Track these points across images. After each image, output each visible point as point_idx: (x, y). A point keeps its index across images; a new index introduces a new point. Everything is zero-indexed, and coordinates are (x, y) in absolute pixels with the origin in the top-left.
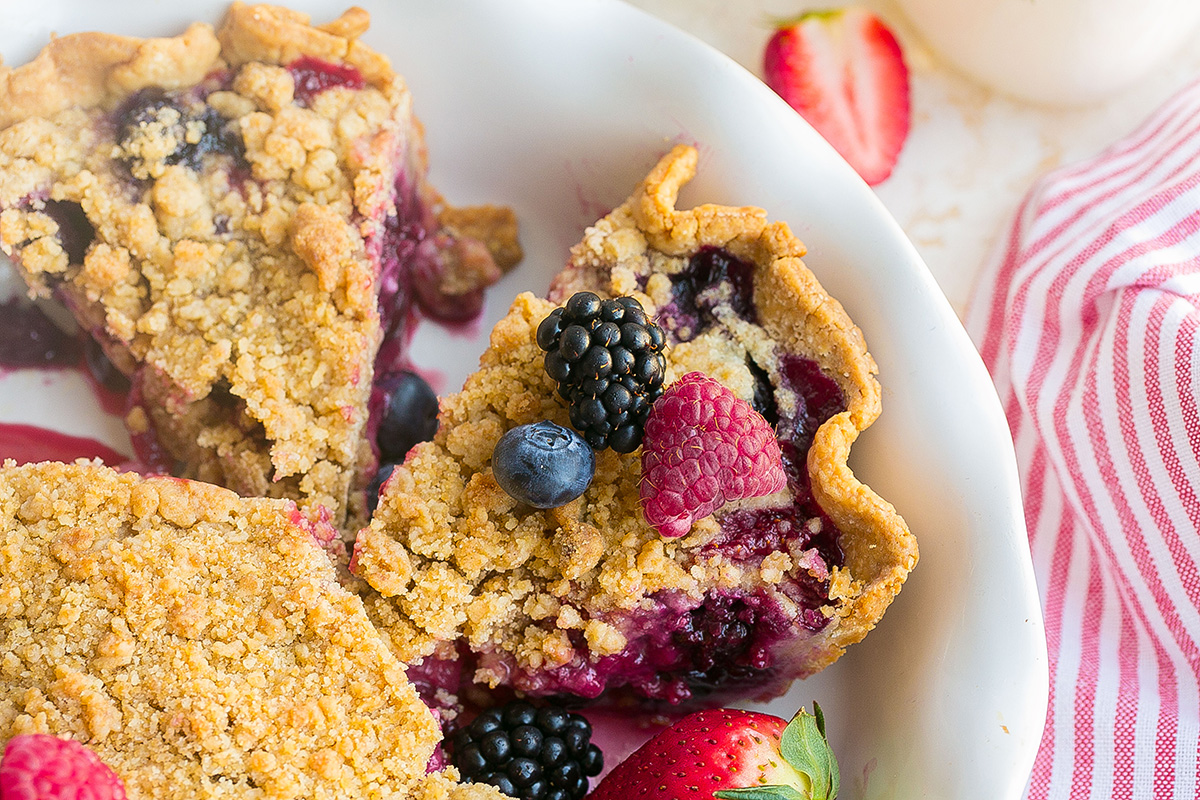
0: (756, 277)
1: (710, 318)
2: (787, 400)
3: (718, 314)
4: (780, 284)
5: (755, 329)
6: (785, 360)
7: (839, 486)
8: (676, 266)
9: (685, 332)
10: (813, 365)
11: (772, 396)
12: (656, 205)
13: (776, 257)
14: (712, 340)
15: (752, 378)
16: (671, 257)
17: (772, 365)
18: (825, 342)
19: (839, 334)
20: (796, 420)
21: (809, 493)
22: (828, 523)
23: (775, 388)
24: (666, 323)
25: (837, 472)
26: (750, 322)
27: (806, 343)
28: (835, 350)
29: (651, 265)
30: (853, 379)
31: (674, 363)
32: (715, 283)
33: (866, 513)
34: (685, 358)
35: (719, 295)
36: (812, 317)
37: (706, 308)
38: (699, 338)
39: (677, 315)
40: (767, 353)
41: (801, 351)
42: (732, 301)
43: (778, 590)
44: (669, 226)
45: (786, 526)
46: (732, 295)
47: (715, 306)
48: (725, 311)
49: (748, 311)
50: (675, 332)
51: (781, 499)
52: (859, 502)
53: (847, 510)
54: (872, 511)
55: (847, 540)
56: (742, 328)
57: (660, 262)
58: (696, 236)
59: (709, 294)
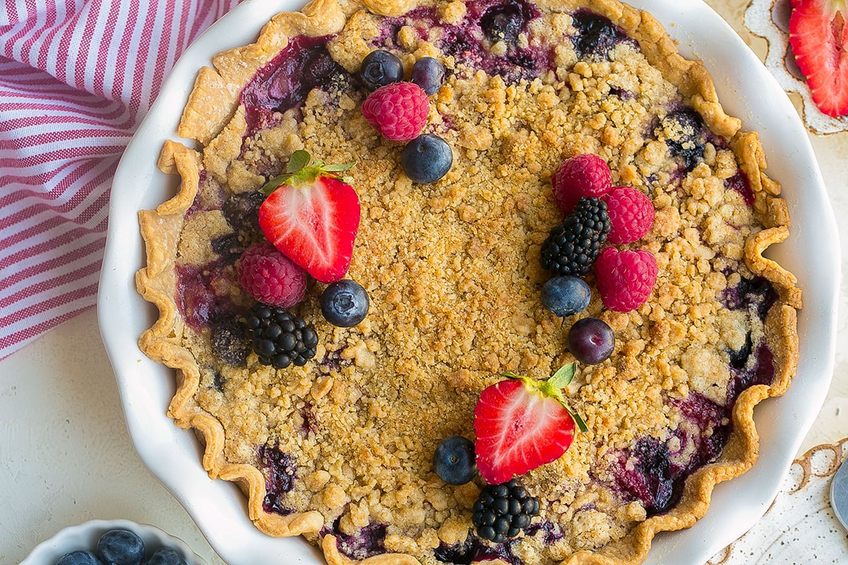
0: (776, 303)
1: (746, 306)
2: (752, 362)
3: (750, 307)
4: (781, 314)
5: (760, 323)
6: (763, 344)
7: (742, 416)
8: (747, 275)
9: (732, 305)
10: (772, 356)
11: (747, 356)
12: (755, 248)
13: (787, 303)
14: (739, 315)
15: (744, 343)
16: (748, 270)
17: (756, 344)
18: (781, 351)
19: (789, 353)
20: (749, 373)
21: (732, 407)
22: (731, 424)
23: (751, 353)
24: (727, 296)
25: (746, 409)
26: (761, 319)
27: (775, 346)
28: (783, 357)
29: (738, 268)
30: (782, 375)
31: (718, 315)
32: (758, 294)
33: (746, 434)
34: (723, 316)
35: (757, 299)
36: (783, 338)
37: (748, 301)
38: (736, 311)
39: (734, 295)
40: (758, 337)
41: (770, 346)
42: (760, 306)
43: (692, 438)
44: (754, 260)
45: (714, 414)
46: (762, 303)
47: (751, 303)
48: (755, 307)
49: (763, 313)
50: (728, 302)
51: (720, 401)
52: (746, 428)
53: (740, 427)
54: (749, 434)
55: (733, 436)
56: (756, 320)
57: (742, 269)
58: (762, 271)
59: (752, 296)
